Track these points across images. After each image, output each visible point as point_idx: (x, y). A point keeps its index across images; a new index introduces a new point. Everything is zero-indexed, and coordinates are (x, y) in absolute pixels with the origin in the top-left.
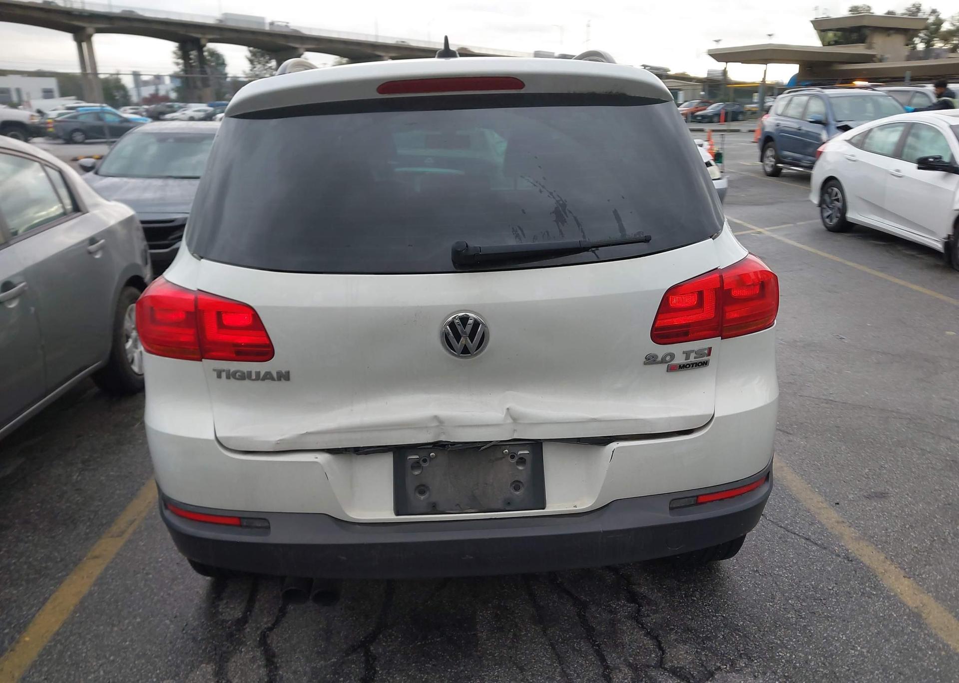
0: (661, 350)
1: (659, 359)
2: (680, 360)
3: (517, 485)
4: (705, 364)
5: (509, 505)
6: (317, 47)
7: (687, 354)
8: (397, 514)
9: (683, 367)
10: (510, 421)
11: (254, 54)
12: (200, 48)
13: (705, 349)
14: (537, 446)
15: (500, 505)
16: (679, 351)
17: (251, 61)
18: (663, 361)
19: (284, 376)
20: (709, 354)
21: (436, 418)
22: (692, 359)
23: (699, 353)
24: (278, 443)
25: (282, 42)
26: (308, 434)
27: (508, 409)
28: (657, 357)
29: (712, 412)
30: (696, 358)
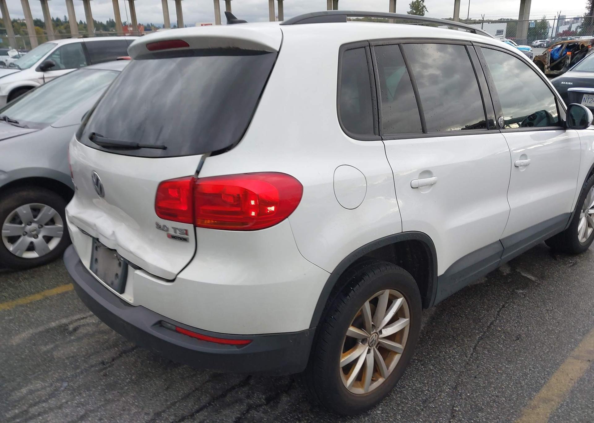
0: (161, 222)
1: (162, 228)
2: (172, 232)
3: (117, 276)
5: (111, 285)
7: (175, 229)
8: (90, 269)
9: (174, 237)
10: (113, 238)
13: (184, 230)
18: (164, 230)
20: (187, 234)
22: (178, 234)
23: (181, 231)
27: (113, 231)
28: (160, 226)
29: (176, 273)
30: (180, 234)
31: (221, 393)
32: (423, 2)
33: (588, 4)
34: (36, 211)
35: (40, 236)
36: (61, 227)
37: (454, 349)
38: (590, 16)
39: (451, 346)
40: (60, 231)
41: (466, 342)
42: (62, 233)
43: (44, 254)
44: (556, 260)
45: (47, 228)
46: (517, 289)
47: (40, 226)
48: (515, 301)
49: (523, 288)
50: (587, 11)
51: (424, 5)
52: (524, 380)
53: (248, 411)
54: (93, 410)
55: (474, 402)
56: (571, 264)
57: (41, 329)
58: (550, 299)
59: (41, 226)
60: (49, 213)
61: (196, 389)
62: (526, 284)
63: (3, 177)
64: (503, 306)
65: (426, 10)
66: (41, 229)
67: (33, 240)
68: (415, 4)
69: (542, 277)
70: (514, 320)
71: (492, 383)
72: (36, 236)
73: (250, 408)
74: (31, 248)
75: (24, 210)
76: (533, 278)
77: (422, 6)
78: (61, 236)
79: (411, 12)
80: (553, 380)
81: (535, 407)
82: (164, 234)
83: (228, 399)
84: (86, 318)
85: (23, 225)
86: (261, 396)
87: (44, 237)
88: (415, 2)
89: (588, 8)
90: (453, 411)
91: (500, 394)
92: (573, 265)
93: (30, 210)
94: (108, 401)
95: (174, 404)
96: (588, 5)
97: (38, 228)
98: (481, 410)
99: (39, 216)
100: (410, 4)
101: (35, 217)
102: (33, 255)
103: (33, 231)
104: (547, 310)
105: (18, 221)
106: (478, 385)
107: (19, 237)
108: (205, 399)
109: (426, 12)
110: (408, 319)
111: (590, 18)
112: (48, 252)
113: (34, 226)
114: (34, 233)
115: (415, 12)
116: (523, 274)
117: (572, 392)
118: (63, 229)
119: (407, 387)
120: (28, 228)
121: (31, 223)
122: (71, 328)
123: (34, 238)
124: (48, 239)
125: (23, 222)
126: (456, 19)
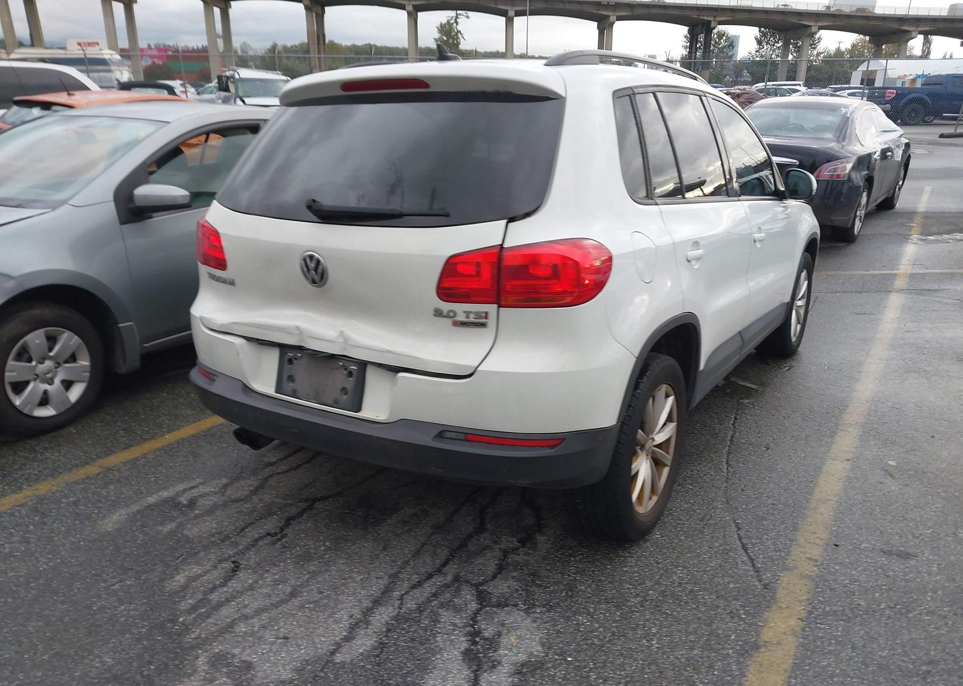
0: (446, 306)
1: (445, 313)
2: (461, 318)
3: (344, 390)
4: (483, 325)
5: (335, 404)
6: (831, 24)
7: (467, 313)
8: (276, 393)
9: (463, 324)
10: (341, 340)
11: (764, 35)
12: (709, 30)
13: (482, 312)
14: (363, 365)
15: (330, 402)
16: (461, 309)
17: (759, 42)
18: (447, 316)
19: (232, 283)
20: (486, 318)
21: (298, 328)
22: (472, 319)
23: (478, 315)
24: (222, 325)
25: (795, 20)
26: (235, 323)
27: (341, 331)
28: (442, 311)
29: (476, 365)
30: (475, 318)
31: (459, 544)
32: (457, 24)
33: (685, 42)
34: (52, 340)
35: (57, 381)
36: (86, 365)
37: (705, 466)
38: (689, 61)
39: (700, 464)
40: (85, 372)
41: (714, 457)
42: (88, 374)
43: (63, 409)
44: (768, 365)
45: (68, 367)
46: (742, 399)
47: (56, 365)
48: (746, 412)
49: (748, 398)
50: (685, 52)
51: (459, 29)
52: (792, 486)
53: (505, 556)
54: (301, 585)
55: (754, 513)
56: (787, 368)
57: (135, 508)
58: (781, 406)
59: (58, 365)
60: (71, 343)
61: (424, 544)
62: (748, 393)
63: (10, 284)
64: (736, 418)
65: (463, 37)
66: (58, 369)
67: (46, 387)
68: (445, 27)
69: (763, 384)
70: (754, 431)
71: (762, 493)
72: (50, 382)
73: (505, 553)
74: (44, 401)
75: (36, 339)
76: (754, 386)
77: (456, 30)
78: (87, 379)
79: (439, 39)
80: (821, 482)
81: (815, 509)
82: (449, 322)
83: (472, 547)
84: (197, 486)
85: (34, 363)
86: (510, 539)
87: (63, 382)
88: (445, 25)
89: (686, 48)
90: (737, 525)
91: (775, 502)
92: (789, 369)
93: (44, 339)
94: (314, 574)
95: (406, 563)
96: (685, 44)
97: (53, 368)
98: (764, 519)
99: (57, 348)
100: (437, 27)
101: (51, 350)
102: (47, 412)
103: (47, 373)
104: (784, 417)
105: (26, 356)
106: (749, 497)
107: (27, 383)
108: (444, 553)
109: (462, 40)
110: (675, 423)
111: (690, 62)
112: (69, 406)
113: (48, 364)
114: (49, 376)
115: (445, 39)
116: (741, 383)
117: (845, 490)
118: (89, 369)
119: (675, 509)
120: (41, 368)
121: (44, 359)
122: (184, 500)
123: (48, 384)
124: (68, 385)
125: (34, 357)
126: (509, 53)
